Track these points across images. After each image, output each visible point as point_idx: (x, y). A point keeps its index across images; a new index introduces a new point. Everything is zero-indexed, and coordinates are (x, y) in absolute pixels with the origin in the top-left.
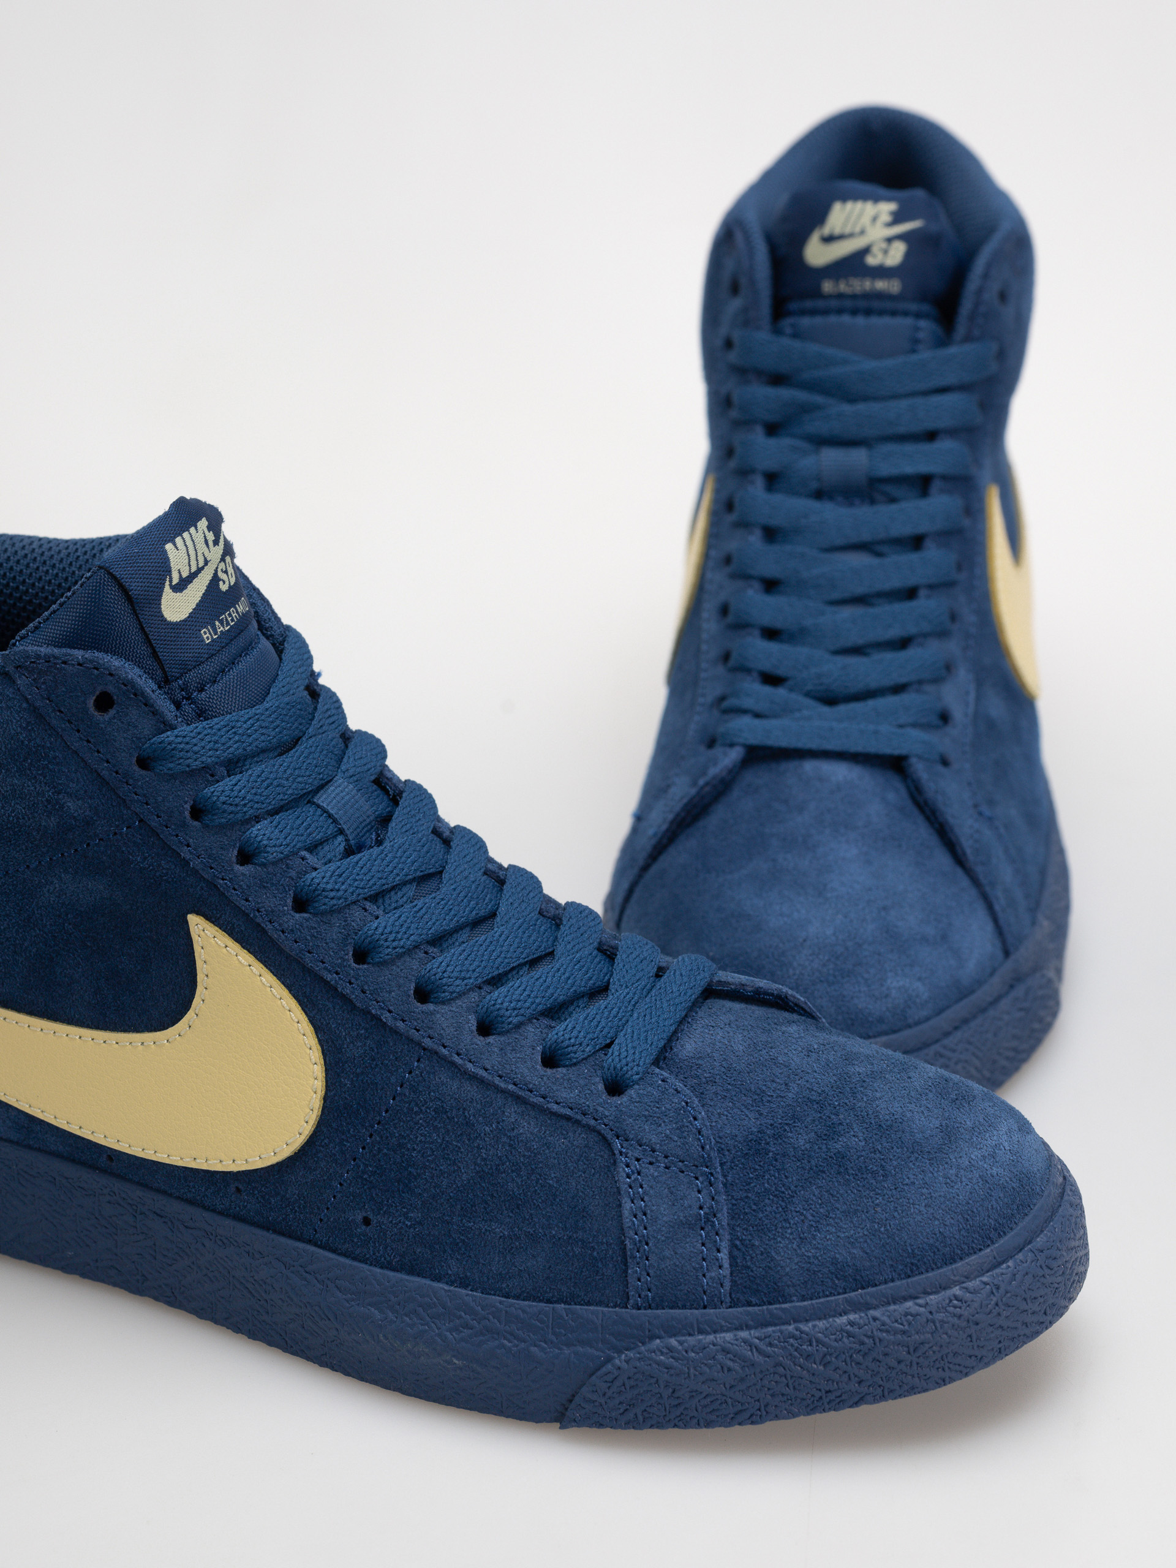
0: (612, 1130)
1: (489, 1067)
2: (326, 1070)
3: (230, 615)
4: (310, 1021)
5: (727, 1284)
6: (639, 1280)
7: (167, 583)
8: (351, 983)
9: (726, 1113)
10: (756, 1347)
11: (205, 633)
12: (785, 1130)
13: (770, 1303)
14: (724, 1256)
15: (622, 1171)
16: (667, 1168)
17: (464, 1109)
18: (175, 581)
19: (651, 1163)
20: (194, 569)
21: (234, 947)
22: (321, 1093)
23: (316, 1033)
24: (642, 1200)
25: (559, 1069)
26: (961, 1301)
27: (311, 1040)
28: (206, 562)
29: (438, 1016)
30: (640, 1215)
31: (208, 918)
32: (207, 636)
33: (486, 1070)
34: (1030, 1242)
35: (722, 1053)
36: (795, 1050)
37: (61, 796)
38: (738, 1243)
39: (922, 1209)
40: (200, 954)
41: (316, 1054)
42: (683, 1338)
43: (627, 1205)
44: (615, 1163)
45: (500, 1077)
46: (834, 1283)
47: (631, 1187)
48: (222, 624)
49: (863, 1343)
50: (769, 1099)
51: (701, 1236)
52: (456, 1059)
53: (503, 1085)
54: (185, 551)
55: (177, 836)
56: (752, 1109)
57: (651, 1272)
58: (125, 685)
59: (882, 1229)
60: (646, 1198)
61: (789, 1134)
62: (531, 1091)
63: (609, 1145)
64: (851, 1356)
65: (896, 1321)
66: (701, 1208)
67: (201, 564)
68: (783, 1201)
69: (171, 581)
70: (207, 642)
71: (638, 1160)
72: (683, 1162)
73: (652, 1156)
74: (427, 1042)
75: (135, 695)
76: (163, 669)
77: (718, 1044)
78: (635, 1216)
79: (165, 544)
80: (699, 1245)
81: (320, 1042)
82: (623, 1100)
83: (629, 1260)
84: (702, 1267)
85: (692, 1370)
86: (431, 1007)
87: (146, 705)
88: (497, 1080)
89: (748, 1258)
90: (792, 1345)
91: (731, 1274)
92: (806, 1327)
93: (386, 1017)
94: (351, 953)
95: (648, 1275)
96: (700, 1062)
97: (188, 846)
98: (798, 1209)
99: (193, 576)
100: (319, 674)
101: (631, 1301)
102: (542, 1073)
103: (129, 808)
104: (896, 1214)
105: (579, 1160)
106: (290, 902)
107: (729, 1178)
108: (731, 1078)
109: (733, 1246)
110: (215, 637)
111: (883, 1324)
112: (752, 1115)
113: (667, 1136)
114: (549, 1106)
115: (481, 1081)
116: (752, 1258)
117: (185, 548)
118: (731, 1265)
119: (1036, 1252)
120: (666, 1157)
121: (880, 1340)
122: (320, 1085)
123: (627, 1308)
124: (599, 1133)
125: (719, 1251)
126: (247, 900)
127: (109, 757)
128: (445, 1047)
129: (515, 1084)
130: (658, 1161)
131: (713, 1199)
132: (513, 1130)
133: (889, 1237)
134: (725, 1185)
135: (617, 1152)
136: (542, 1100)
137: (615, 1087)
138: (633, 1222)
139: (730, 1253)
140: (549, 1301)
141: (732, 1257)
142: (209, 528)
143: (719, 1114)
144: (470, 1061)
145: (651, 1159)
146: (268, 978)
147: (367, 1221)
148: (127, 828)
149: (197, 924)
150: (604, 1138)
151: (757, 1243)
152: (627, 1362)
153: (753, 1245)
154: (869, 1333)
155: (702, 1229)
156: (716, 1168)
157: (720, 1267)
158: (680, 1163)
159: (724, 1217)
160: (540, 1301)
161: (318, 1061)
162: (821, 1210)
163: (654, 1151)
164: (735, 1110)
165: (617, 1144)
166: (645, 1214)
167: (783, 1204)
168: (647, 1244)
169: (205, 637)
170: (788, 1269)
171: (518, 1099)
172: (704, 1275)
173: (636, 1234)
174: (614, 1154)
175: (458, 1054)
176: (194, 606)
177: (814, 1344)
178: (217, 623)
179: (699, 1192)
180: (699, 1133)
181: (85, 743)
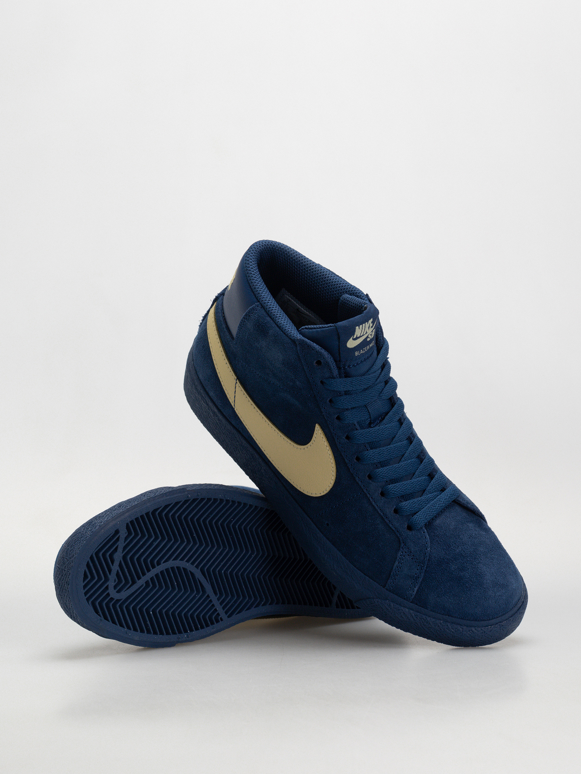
0: (403, 540)
1: (378, 506)
2: (335, 483)
3: (367, 348)
4: (336, 469)
5: (413, 597)
6: (391, 583)
7: (352, 337)
8: (352, 465)
9: (437, 549)
10: (412, 616)
11: (357, 353)
12: (450, 562)
13: (422, 607)
14: (416, 589)
15: (400, 553)
16: (412, 558)
17: (367, 513)
18: (355, 337)
19: (408, 555)
20: (362, 335)
21: (325, 439)
22: (331, 487)
23: (336, 472)
24: (401, 564)
25: (398, 515)
26: (472, 632)
27: (334, 474)
28: (366, 333)
29: (371, 485)
30: (399, 568)
31: (322, 428)
32: (357, 354)
33: (377, 506)
34: (501, 622)
35: (446, 527)
36: (467, 534)
37: (296, 380)
38: (421, 588)
39: (474, 604)
40: (315, 435)
41: (334, 478)
42: (395, 604)
43: (397, 563)
44: (399, 550)
45: (380, 509)
46: (441, 611)
47: (400, 559)
48: (363, 351)
49: (441, 630)
50: (451, 549)
51: (412, 581)
52: (371, 499)
53: (380, 512)
54: (361, 330)
55: (323, 405)
56: (445, 550)
57: (395, 583)
58: (326, 362)
59: (461, 604)
60: (403, 564)
61: (451, 564)
62: (387, 518)
63: (400, 543)
64: (436, 631)
65: (453, 629)
66: (416, 574)
67: (364, 333)
68: (438, 583)
69: (353, 337)
70: (356, 355)
71: (406, 552)
72: (417, 559)
73: (410, 554)
74: (365, 491)
75: (328, 366)
76: (340, 358)
77: (446, 524)
78: (397, 567)
79: (356, 326)
80: (411, 583)
81: (337, 475)
82: (410, 533)
83: (390, 578)
84: (409, 589)
85: (393, 613)
86: (371, 482)
87: (330, 369)
88: (379, 510)
89: (422, 593)
90: (422, 621)
91: (416, 594)
92: (429, 619)
93: (357, 478)
94: (356, 457)
95: (394, 583)
96: (438, 528)
97: (324, 408)
98: (441, 587)
99: (360, 337)
100: (388, 358)
101: (386, 587)
102: (392, 514)
103: (313, 391)
104: (466, 602)
105: (390, 543)
106: (345, 436)
107: (427, 569)
108: (444, 537)
109: (419, 588)
110: (359, 354)
111: (449, 628)
112: (443, 552)
113: (416, 551)
114: (390, 524)
115: (374, 508)
116: (423, 594)
117: (361, 329)
118: (416, 592)
119: (501, 626)
120: (413, 556)
121: (446, 631)
122: (331, 486)
123: (384, 588)
124: (399, 539)
125: (415, 587)
126: (334, 430)
127: (313, 377)
128: (369, 494)
129: (383, 513)
130: (411, 556)
131: (420, 573)
132: (377, 525)
133: (461, 607)
134: (425, 570)
135: (401, 547)
136: (388, 522)
137: (410, 528)
138: (396, 568)
139: (418, 589)
140: (365, 574)
141: (418, 590)
142: (372, 322)
143: (435, 548)
144: (374, 501)
145: (409, 554)
146: (330, 452)
147: (328, 525)
148: (310, 395)
149: (317, 427)
150: (400, 541)
151: (426, 591)
152: (378, 602)
153: (425, 590)
154: (444, 628)
155: (414, 579)
156: (425, 566)
157: (414, 591)
158: (416, 560)
159: (420, 580)
160: (362, 573)
161: (333, 480)
162: (448, 591)
163: (411, 552)
164: (440, 549)
165: (402, 545)
166: (400, 568)
167: (438, 584)
168: (397, 576)
169: (356, 354)
170: (431, 602)
171: (382, 518)
172: (408, 591)
173: (395, 572)
174: (400, 547)
175: (372, 498)
176: (357, 345)
177: (428, 623)
178: (361, 350)
179: (417, 570)
180: (425, 554)
181: (309, 371)
